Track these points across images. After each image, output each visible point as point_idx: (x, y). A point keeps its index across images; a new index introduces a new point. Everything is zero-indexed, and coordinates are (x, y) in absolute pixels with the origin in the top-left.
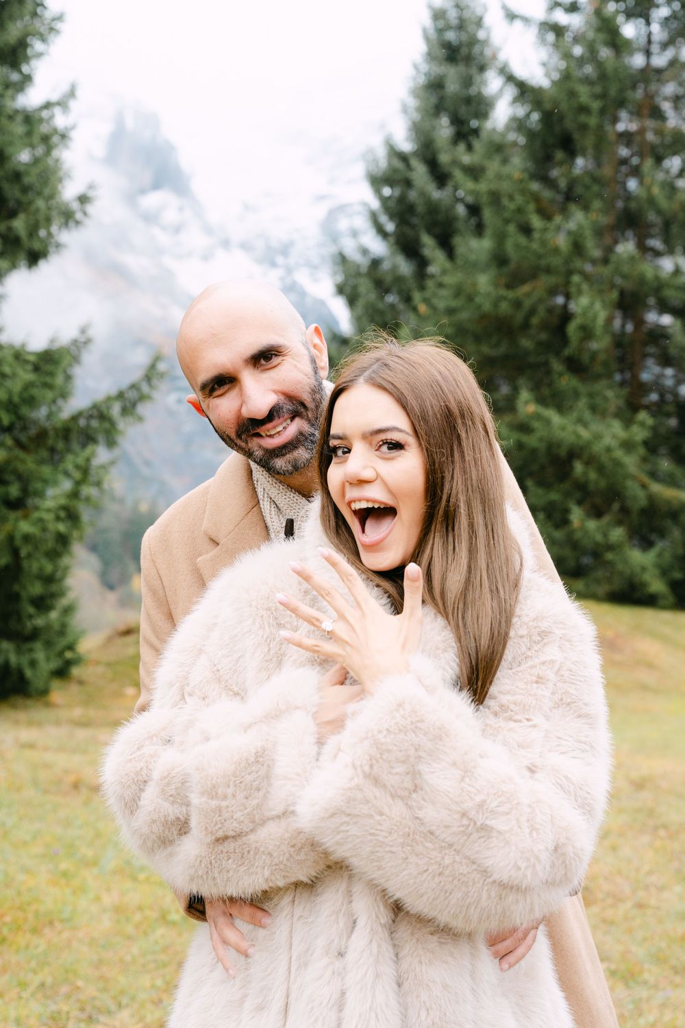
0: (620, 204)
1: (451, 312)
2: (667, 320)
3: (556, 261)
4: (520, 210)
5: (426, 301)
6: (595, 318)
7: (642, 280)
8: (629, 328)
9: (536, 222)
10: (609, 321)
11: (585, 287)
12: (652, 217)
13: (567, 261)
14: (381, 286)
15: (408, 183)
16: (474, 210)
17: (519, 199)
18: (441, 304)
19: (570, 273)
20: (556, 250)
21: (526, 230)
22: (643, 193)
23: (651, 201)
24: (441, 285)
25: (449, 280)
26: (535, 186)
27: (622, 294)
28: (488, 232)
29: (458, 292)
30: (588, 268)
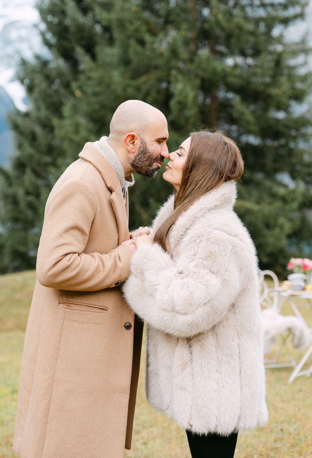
0: (198, 24)
1: (96, 94)
2: (230, 95)
3: (161, 62)
4: (137, 30)
5: (80, 88)
6: (187, 96)
7: (215, 72)
8: (208, 101)
9: (148, 38)
10: (196, 97)
11: (180, 77)
12: (218, 32)
13: (168, 62)
14: (49, 79)
15: (63, 13)
16: (107, 29)
17: (137, 24)
18: (89, 90)
19: (170, 69)
20: (161, 55)
21: (142, 43)
22: (212, 19)
23: (218, 23)
24: (89, 78)
25: (95, 75)
26: (146, 15)
27: (203, 80)
28: (117, 43)
29: (100, 82)
30: (181, 65)
